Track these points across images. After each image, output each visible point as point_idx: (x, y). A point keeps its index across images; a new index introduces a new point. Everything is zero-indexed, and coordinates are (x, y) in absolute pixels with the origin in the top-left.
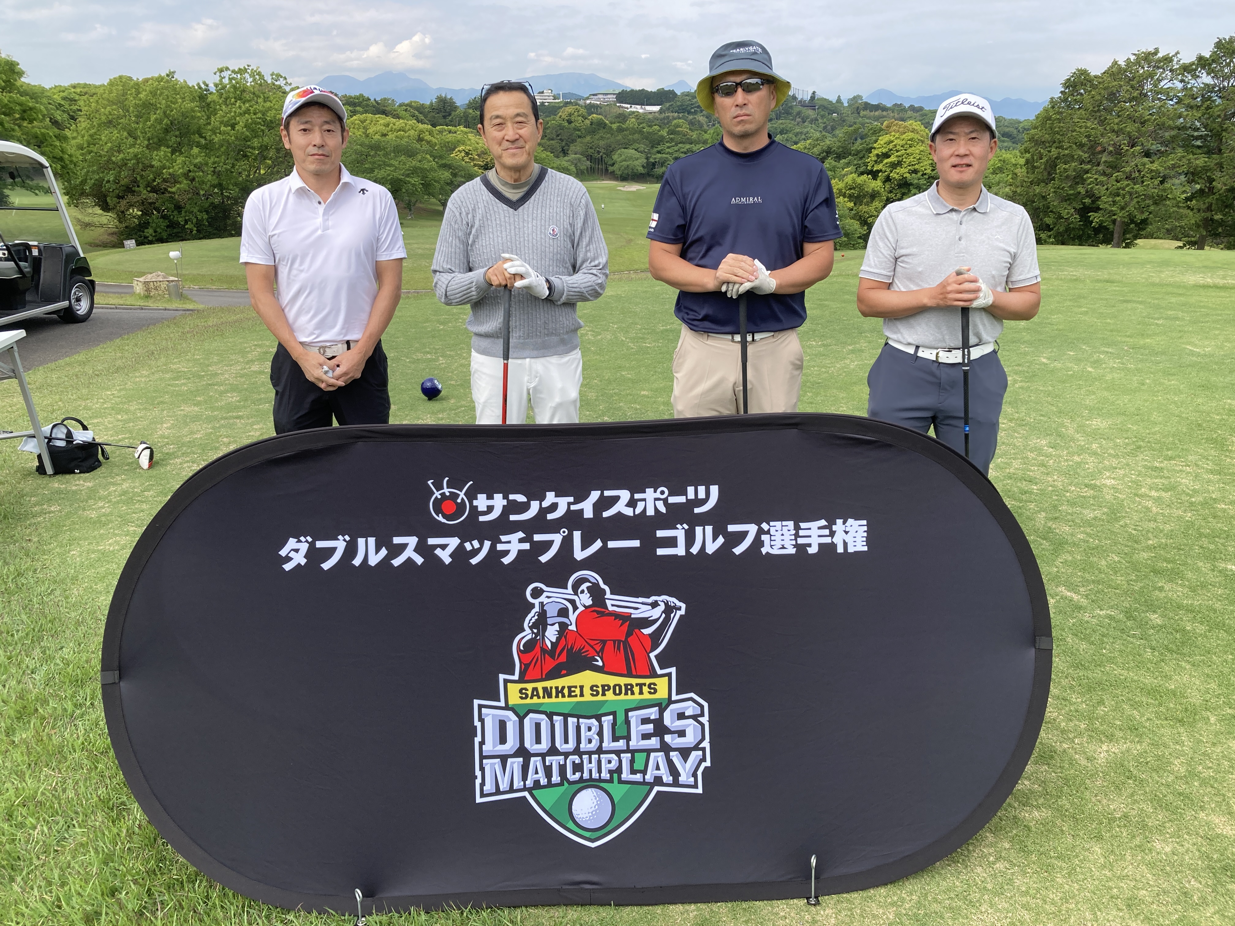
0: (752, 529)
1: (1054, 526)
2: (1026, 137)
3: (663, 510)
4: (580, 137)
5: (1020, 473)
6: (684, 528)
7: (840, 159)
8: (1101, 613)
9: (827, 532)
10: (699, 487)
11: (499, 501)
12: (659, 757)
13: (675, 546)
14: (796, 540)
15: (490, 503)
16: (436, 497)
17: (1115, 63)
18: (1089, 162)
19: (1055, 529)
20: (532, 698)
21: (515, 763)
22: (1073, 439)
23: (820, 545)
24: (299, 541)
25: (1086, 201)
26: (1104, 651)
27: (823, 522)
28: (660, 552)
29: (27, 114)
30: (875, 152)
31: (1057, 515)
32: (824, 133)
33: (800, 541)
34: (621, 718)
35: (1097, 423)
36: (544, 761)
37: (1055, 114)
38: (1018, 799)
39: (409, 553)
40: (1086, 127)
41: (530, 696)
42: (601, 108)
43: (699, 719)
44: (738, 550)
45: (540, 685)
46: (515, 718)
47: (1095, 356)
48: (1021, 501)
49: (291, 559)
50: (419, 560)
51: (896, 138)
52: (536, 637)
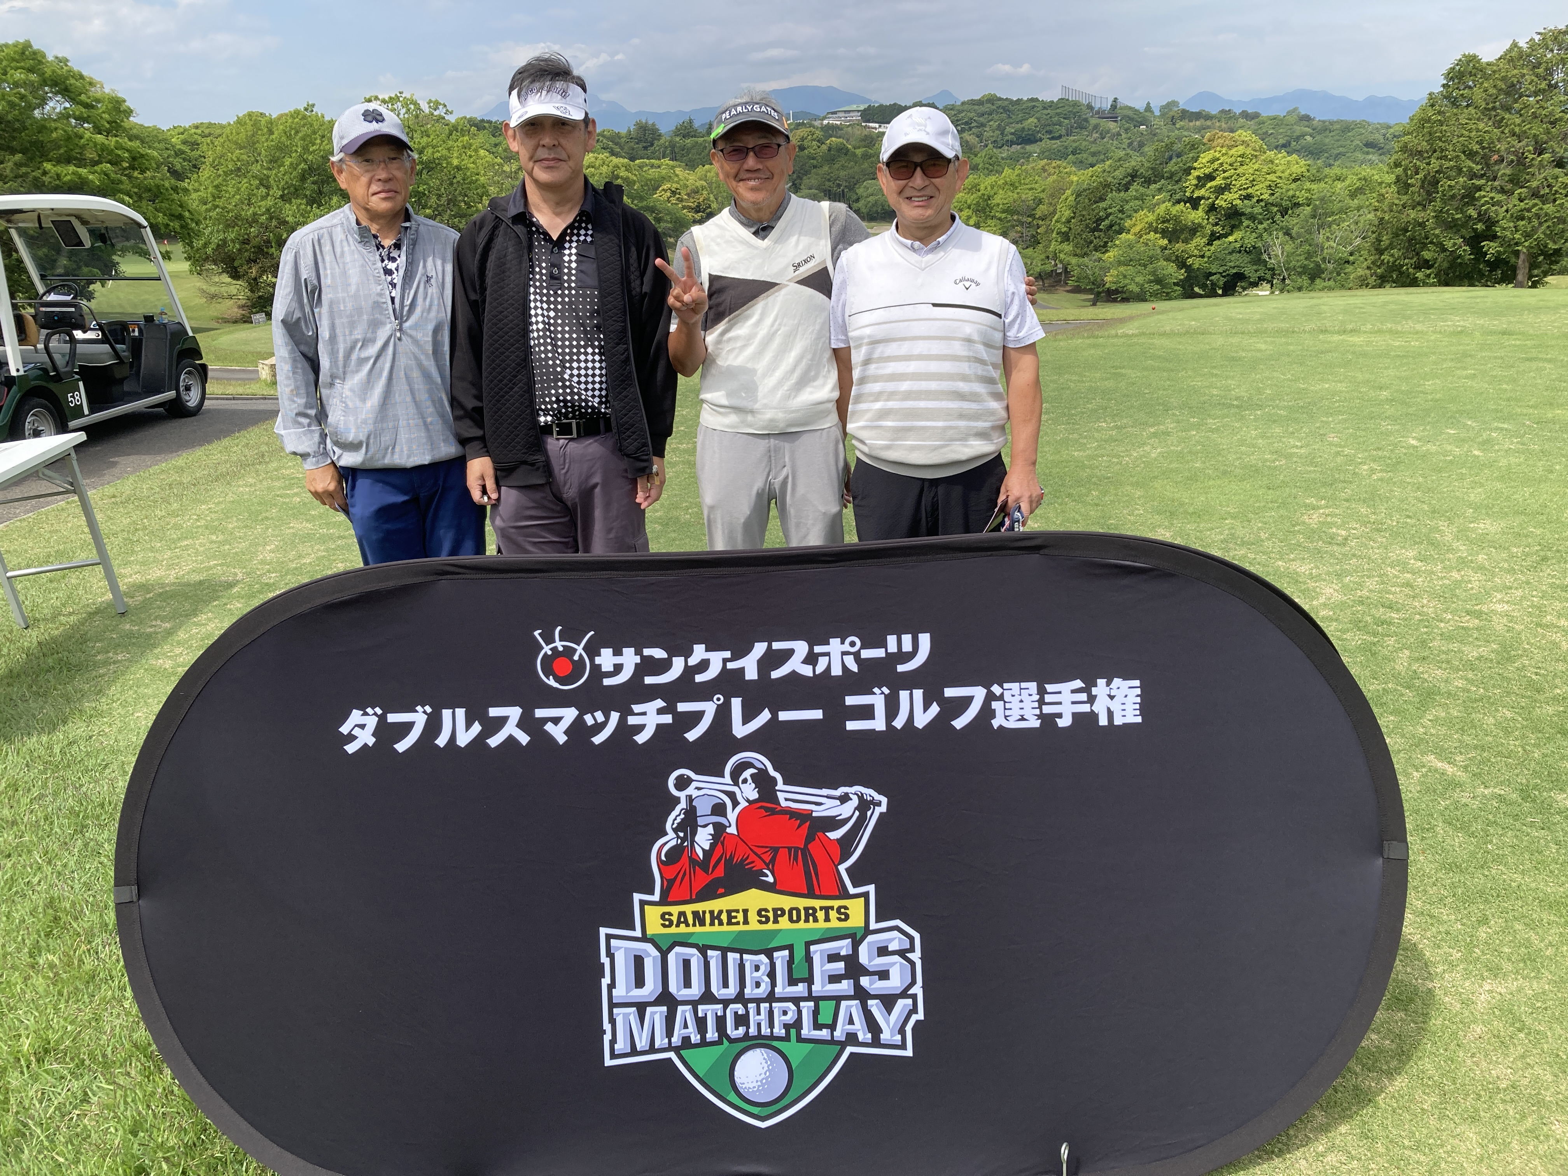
0: (978, 693)
1: (1421, 669)
2: (1396, 146)
3: (854, 667)
4: (815, 167)
5: (1375, 596)
6: (883, 693)
7: (1149, 184)
8: (1486, 792)
9: (1083, 697)
10: (903, 636)
11: (630, 658)
12: (852, 1006)
13: (872, 717)
14: (1040, 708)
15: (618, 660)
16: (546, 653)
17: (1515, 45)
18: (1482, 176)
19: (1422, 673)
20: (678, 926)
21: (657, 1014)
22: (1450, 550)
23: (1075, 715)
24: (366, 714)
25: (1478, 227)
26: (1489, 846)
27: (1078, 684)
28: (851, 725)
29: (137, 161)
30: (1195, 173)
31: (1426, 654)
32: (1129, 151)
33: (1046, 709)
34: (800, 953)
35: (1486, 526)
36: (696, 1012)
37: (1434, 114)
38: (1362, 1061)
39: (511, 729)
40: (1478, 130)
41: (675, 923)
42: (842, 129)
43: (907, 955)
44: (959, 723)
45: (689, 909)
46: (655, 953)
47: (1485, 436)
48: (1375, 634)
49: (355, 738)
50: (524, 739)
51: (1223, 155)
52: (683, 842)
